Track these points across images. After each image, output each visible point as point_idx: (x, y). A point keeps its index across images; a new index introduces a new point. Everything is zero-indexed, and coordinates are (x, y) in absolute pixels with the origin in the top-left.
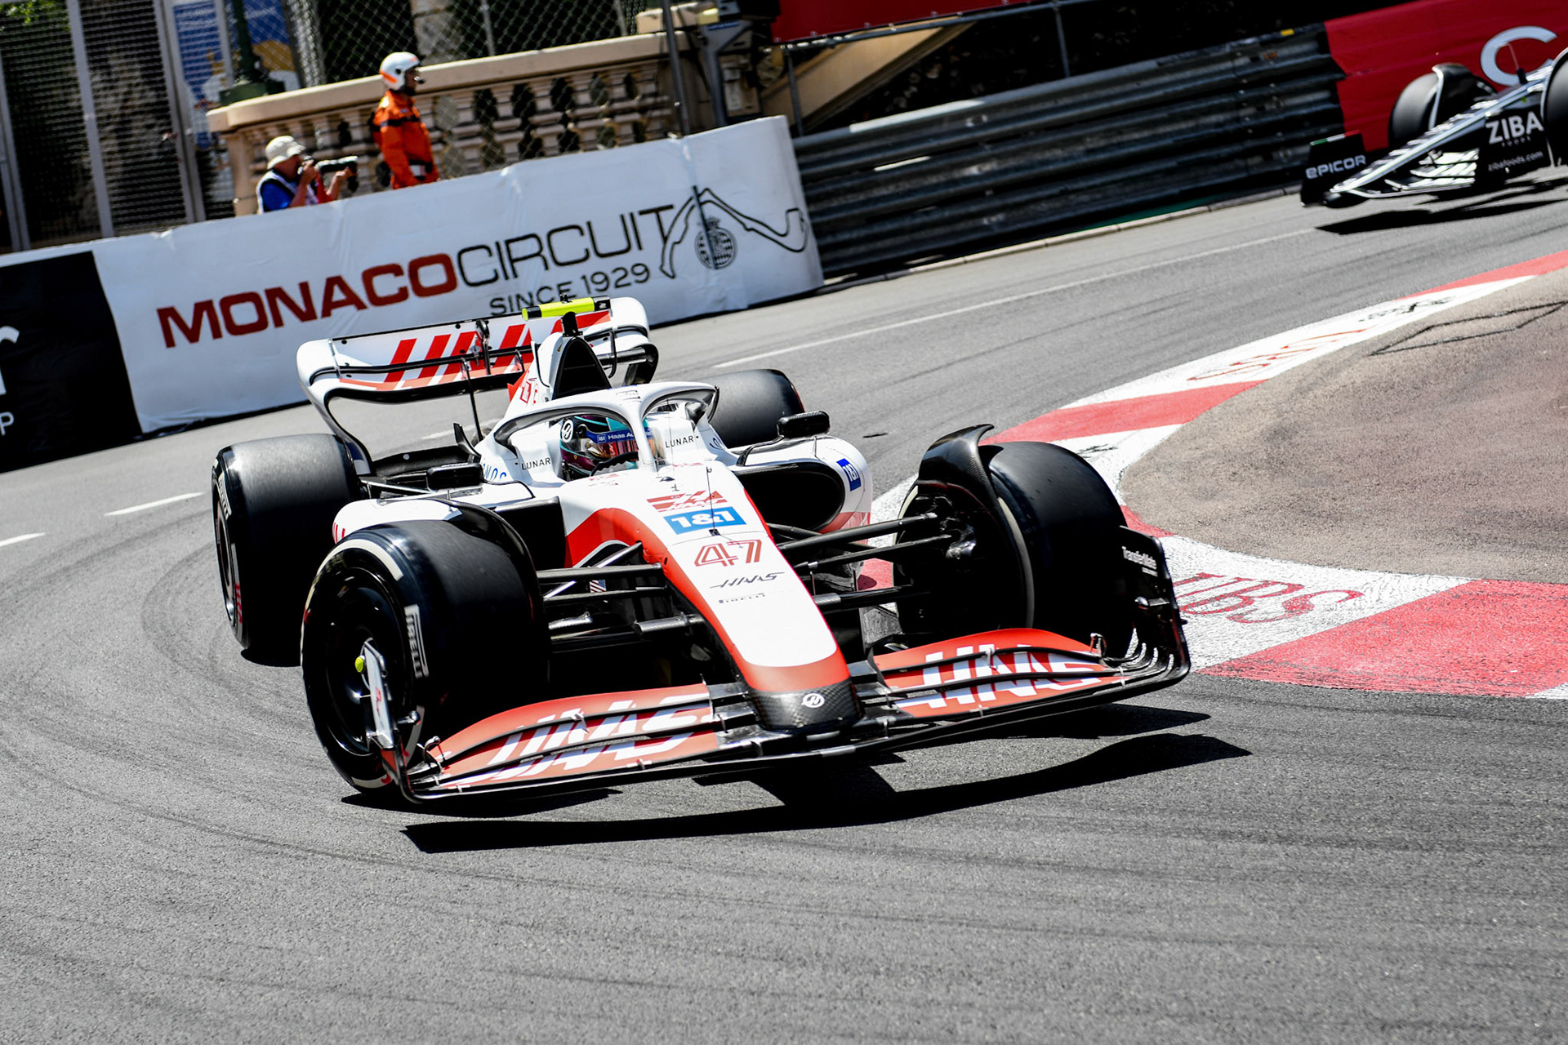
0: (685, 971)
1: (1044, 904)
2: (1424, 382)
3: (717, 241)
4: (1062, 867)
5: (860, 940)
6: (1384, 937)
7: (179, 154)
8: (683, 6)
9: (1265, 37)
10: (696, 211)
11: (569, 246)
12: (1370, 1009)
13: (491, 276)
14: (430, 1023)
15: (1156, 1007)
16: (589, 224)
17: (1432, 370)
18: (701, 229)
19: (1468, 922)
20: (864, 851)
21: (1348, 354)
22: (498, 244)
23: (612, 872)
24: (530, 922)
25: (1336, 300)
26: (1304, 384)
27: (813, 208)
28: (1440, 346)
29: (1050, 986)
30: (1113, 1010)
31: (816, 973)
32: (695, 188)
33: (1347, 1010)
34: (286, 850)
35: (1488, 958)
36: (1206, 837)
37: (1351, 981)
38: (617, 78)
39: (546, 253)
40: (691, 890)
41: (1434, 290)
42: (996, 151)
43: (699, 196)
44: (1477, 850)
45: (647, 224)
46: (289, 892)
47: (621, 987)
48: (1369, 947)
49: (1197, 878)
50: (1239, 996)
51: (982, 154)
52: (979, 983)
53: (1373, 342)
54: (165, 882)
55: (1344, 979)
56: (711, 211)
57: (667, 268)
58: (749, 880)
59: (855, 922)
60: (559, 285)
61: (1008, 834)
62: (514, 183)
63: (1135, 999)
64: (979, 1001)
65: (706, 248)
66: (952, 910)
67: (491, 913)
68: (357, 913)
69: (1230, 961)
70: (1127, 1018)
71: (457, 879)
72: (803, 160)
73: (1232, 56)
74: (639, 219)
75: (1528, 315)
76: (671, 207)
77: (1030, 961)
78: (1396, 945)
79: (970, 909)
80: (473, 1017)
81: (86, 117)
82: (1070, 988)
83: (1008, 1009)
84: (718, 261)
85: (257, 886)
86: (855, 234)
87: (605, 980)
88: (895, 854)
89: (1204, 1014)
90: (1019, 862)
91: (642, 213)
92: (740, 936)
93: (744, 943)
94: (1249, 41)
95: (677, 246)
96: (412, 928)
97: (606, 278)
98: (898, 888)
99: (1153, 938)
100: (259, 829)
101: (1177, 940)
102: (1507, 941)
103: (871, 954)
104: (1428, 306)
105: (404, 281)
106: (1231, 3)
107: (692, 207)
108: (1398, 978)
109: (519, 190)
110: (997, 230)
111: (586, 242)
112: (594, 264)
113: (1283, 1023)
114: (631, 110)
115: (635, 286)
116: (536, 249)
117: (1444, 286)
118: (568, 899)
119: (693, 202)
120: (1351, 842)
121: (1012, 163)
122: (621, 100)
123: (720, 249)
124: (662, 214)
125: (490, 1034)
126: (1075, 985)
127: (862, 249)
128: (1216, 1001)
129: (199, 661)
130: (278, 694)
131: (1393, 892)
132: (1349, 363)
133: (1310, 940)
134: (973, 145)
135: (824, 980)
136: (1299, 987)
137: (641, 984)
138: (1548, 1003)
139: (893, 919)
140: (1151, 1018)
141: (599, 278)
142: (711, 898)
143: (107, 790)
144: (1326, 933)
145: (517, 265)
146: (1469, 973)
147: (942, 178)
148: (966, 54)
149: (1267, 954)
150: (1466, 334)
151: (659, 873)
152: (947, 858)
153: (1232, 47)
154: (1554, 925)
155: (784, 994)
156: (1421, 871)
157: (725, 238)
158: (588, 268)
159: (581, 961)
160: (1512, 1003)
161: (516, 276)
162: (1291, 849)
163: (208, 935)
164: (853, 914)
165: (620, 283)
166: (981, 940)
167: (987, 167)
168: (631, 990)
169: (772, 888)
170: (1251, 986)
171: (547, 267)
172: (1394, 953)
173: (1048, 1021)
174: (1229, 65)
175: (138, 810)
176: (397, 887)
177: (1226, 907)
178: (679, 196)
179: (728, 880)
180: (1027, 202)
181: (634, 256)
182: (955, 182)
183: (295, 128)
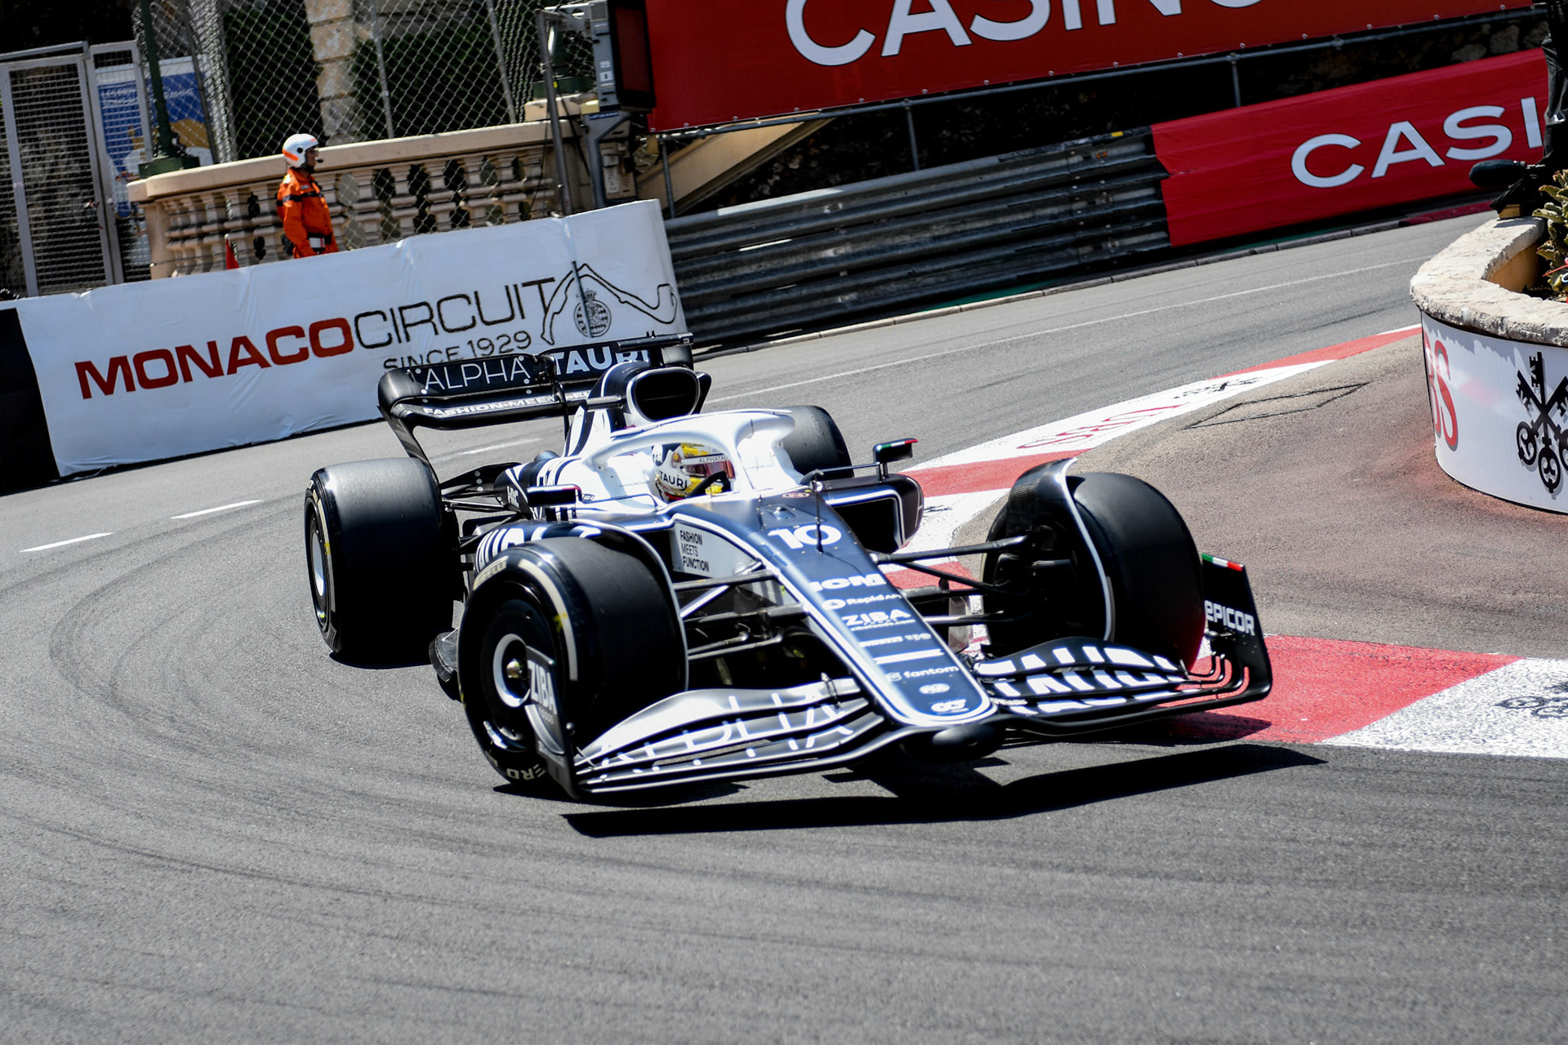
0: (536, 981)
1: (868, 926)
2: (1231, 454)
3: (594, 313)
4: (886, 891)
5: (698, 956)
6: (1177, 961)
7: (101, 221)
8: (567, 97)
9: (1096, 138)
10: (575, 284)
11: (458, 313)
12: (1162, 1026)
13: (386, 339)
14: (298, 1027)
15: (966, 1023)
16: (476, 293)
17: (1240, 444)
18: (580, 300)
19: (1254, 949)
20: (705, 874)
21: (1164, 427)
22: (392, 310)
23: (473, 889)
24: (395, 934)
25: (1154, 378)
26: (1123, 454)
27: (682, 284)
28: (1246, 422)
29: (871, 1001)
30: (927, 1024)
31: (658, 984)
32: (574, 263)
33: (1140, 1027)
34: (173, 864)
35: (1270, 982)
36: (1018, 866)
37: (1145, 1000)
38: (505, 161)
39: (436, 319)
40: (545, 907)
41: (1243, 371)
42: (850, 236)
43: (578, 270)
44: (1265, 883)
45: (530, 296)
46: (173, 902)
47: (476, 996)
48: (1163, 970)
49: (1009, 904)
50: (1042, 1013)
51: (837, 238)
52: (806, 997)
53: (1186, 417)
54: (58, 892)
55: (1138, 1000)
56: (589, 284)
57: (547, 336)
58: (599, 898)
59: (695, 939)
60: (448, 349)
61: (838, 860)
62: (408, 255)
63: (947, 1015)
64: (804, 1014)
65: (584, 319)
66: (783, 930)
67: (359, 926)
68: (235, 923)
69: (1036, 981)
70: (939, 1032)
71: (330, 893)
72: (674, 240)
73: (1066, 155)
74: (521, 289)
75: (1327, 395)
76: (552, 280)
77: (853, 978)
78: (1187, 968)
79: (800, 929)
80: (338, 1021)
81: (15, 185)
82: (888, 1003)
83: (831, 1022)
84: (595, 330)
85: (144, 897)
86: (720, 309)
87: (462, 989)
88: (734, 877)
89: (1009, 1029)
90: (847, 887)
91: (525, 285)
92: (588, 950)
93: (591, 957)
94: (1082, 141)
95: (556, 316)
96: (286, 937)
97: (491, 344)
98: (735, 908)
99: (967, 958)
100: (148, 844)
101: (988, 960)
102: (1288, 967)
103: (708, 969)
104: (1238, 386)
105: (305, 342)
106: (1067, 106)
107: (572, 280)
108: (1188, 999)
109: (412, 262)
110: (850, 308)
111: (473, 310)
112: (480, 331)
113: (1082, 1038)
114: (518, 191)
115: (518, 351)
116: (427, 316)
117: (1253, 368)
118: (431, 914)
119: (573, 275)
120: (1153, 874)
121: (864, 247)
122: (508, 181)
123: (597, 319)
124: (544, 286)
125: (353, 1038)
126: (893, 1000)
127: (727, 322)
128: (1022, 1017)
129: (101, 688)
130: (172, 720)
131: (1187, 920)
132: (1163, 435)
133: (1110, 962)
134: (829, 230)
135: (664, 992)
136: (1098, 1006)
137: (494, 993)
138: (1323, 1024)
139: (729, 937)
140: (961, 1031)
141: (484, 343)
142: (562, 914)
143: (9, 805)
144: (1125, 956)
145: (409, 329)
146: (1252, 995)
147: (801, 259)
148: (826, 147)
149: (1070, 975)
150: (1271, 412)
151: (516, 891)
152: (781, 881)
153: (1067, 147)
154: (1331, 953)
155: (626, 1004)
156: (1212, 901)
157: (599, 309)
158: (475, 334)
159: (441, 971)
160: (1291, 1023)
161: (408, 339)
162: (1096, 878)
163: (95, 942)
164: (694, 931)
165: (504, 348)
166: (809, 958)
167: (842, 250)
168: (486, 999)
169: (619, 907)
170: (1054, 1005)
171: (436, 333)
172: (1185, 976)
173: (867, 1034)
174: (1063, 162)
175: (37, 825)
176: (275, 899)
177: (1034, 930)
178: (560, 271)
179: (579, 898)
180: (878, 283)
181: (517, 324)
182: (812, 263)
183: (208, 200)
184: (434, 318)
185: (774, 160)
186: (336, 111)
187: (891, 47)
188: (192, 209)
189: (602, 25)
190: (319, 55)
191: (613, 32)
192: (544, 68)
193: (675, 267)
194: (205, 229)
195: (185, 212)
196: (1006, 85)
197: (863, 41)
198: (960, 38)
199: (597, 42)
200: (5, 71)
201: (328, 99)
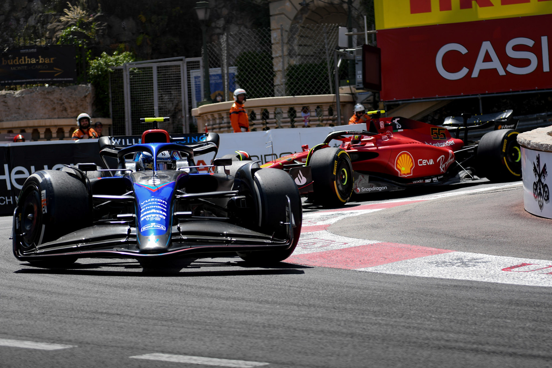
8: (352, 86)
9: (549, 113)
22: (261, 156)
38: (326, 109)
62: (270, 136)
73: (537, 119)
81: (155, 108)
94: (543, 114)
106: (543, 102)
109: (271, 138)
114: (330, 120)
122: (326, 116)
153: (537, 116)
174: (536, 122)
183: (216, 116)
185: (428, 115)
186: (280, 90)
187: (475, 74)
188: (211, 119)
189: (359, 57)
190: (275, 69)
191: (364, 61)
192: (335, 71)
194: (214, 126)
195: (209, 120)
196: (519, 91)
197: (464, 71)
198: (502, 72)
199: (357, 63)
200: (155, 66)
201: (277, 85)
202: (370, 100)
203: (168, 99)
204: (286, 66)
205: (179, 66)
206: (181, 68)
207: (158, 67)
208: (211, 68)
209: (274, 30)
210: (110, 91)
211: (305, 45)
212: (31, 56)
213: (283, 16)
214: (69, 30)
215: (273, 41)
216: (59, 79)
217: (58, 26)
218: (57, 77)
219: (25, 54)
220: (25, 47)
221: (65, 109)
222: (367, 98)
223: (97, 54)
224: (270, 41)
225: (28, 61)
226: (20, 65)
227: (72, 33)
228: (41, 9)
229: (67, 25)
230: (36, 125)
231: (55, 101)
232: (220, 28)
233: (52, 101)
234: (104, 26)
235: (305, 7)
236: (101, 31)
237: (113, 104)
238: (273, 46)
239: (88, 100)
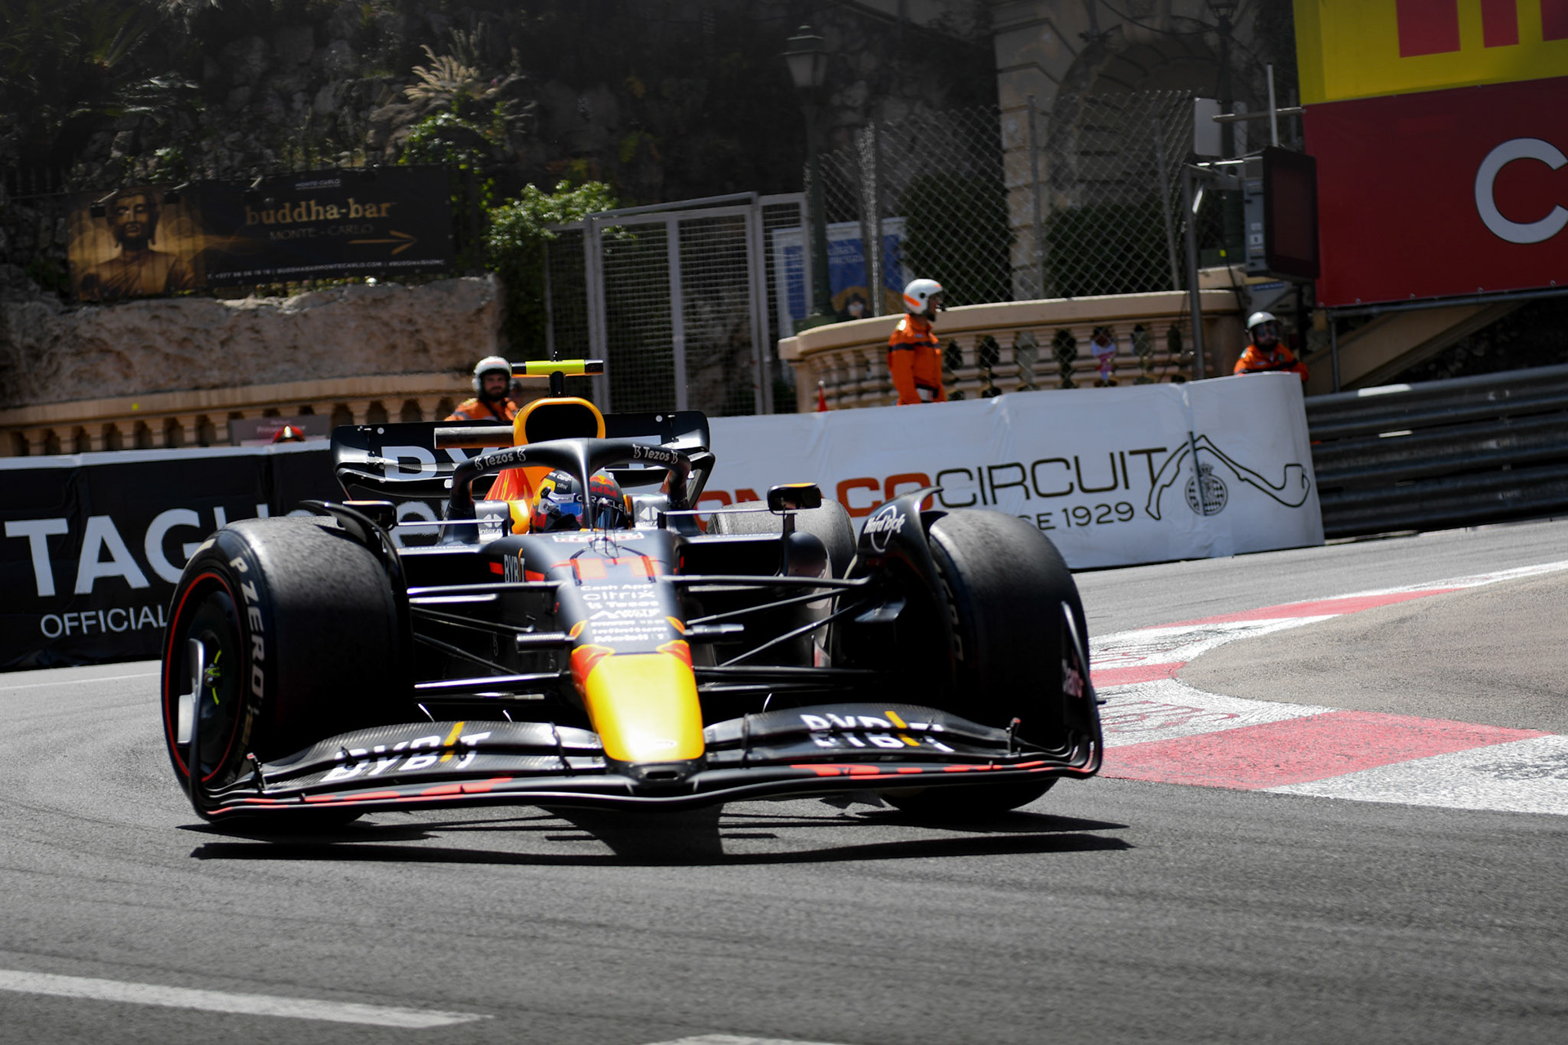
3: (1209, 489)
7: (757, 381)
8: (1233, 268)
10: (1189, 458)
11: (1053, 478)
13: (970, 499)
16: (1076, 459)
18: (1194, 474)
22: (980, 469)
27: (1320, 467)
32: (1191, 434)
38: (1161, 332)
39: (1029, 483)
42: (1516, 426)
43: (1194, 442)
45: (1137, 466)
51: (1501, 428)
56: (1205, 457)
57: (1153, 509)
60: (1038, 516)
62: (1004, 412)
65: (1197, 495)
72: (1315, 418)
74: (1127, 457)
76: (1164, 450)
81: (675, 339)
84: (1209, 508)
86: (1361, 497)
91: (1132, 453)
95: (1165, 489)
97: (1089, 513)
105: (880, 495)
107: (1188, 451)
109: (1007, 421)
110: (1510, 506)
111: (1072, 476)
112: (1077, 498)
114: (1174, 363)
115: (1118, 524)
116: (1019, 478)
119: (1189, 447)
121: (1532, 440)
122: (1162, 352)
123: (1211, 496)
124: (1154, 456)
127: (1369, 512)
134: (1493, 418)
141: (1080, 513)
145: (998, 492)
147: (1458, 449)
157: (1215, 486)
158: (1070, 502)
161: (995, 502)
165: (1102, 519)
167: (1506, 442)
171: (1028, 497)
178: (1174, 438)
180: (1544, 481)
181: (1120, 494)
182: (1471, 454)
183: (849, 358)
184: (1028, 480)
185: (1455, 346)
186: (1029, 281)
188: (834, 367)
189: (1255, 184)
190: (1015, 222)
191: (1268, 193)
192: (1186, 226)
193: (1313, 448)
194: (844, 388)
195: (828, 371)
199: (1249, 202)
200: (672, 220)
201: (1021, 268)
202: (1287, 306)
203: (712, 312)
204: (1045, 213)
205: (742, 219)
206: (748, 223)
207: (682, 224)
208: (832, 222)
209: (1010, 110)
210: (548, 294)
211: (1099, 153)
212: (325, 198)
213: (1035, 71)
214: (430, 122)
215: (1005, 144)
216: (404, 263)
217: (400, 112)
218: (400, 257)
219: (308, 195)
220: (309, 175)
221: (425, 349)
222: (1280, 298)
223: (509, 190)
224: (999, 144)
225: (318, 213)
226: (295, 225)
227: (440, 131)
228: (350, 67)
229: (425, 109)
230: (343, 391)
231: (396, 324)
232: (854, 109)
233: (386, 324)
234: (529, 111)
235: (1096, 44)
236: (520, 124)
237: (556, 331)
238: (1007, 158)
239: (488, 320)
